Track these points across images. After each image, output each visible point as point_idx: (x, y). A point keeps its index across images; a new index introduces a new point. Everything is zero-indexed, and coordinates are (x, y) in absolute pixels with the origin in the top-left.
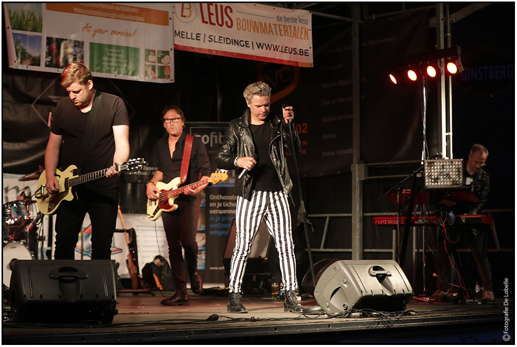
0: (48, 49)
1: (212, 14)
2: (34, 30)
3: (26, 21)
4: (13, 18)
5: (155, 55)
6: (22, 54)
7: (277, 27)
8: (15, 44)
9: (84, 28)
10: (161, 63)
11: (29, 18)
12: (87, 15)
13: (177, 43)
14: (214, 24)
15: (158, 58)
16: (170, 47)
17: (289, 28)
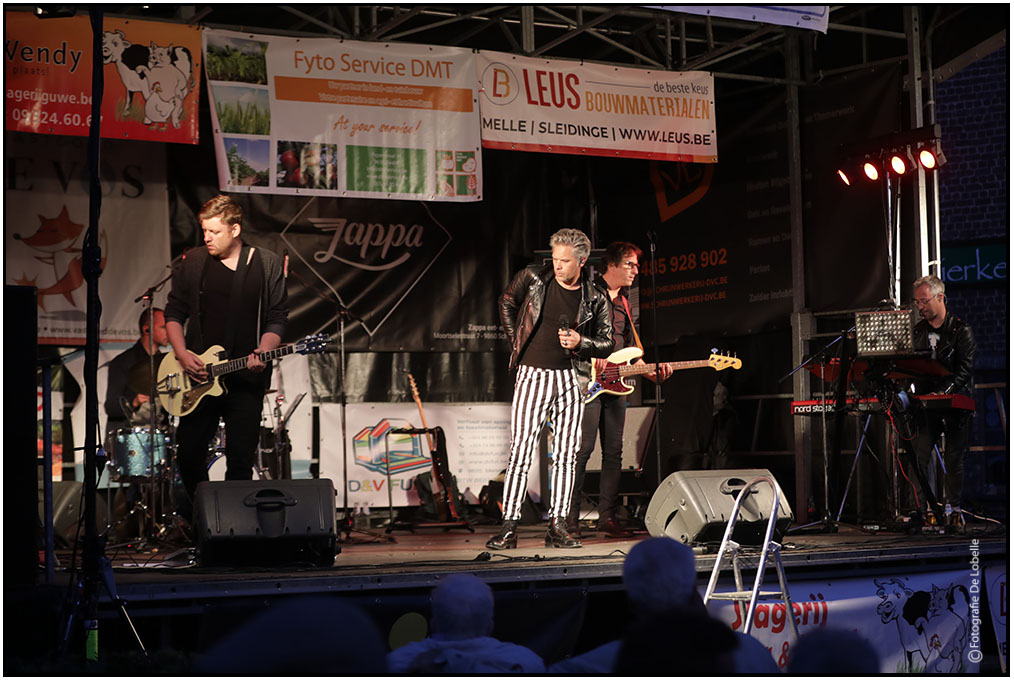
0: (281, 159)
1: (545, 89)
2: (258, 132)
3: (245, 118)
4: (224, 115)
5: (451, 158)
6: (239, 170)
7: (655, 101)
8: (228, 155)
9: (336, 125)
10: (462, 170)
11: (249, 114)
12: (341, 103)
13: (487, 138)
14: (548, 105)
15: (457, 162)
16: (475, 146)
17: (675, 102)
